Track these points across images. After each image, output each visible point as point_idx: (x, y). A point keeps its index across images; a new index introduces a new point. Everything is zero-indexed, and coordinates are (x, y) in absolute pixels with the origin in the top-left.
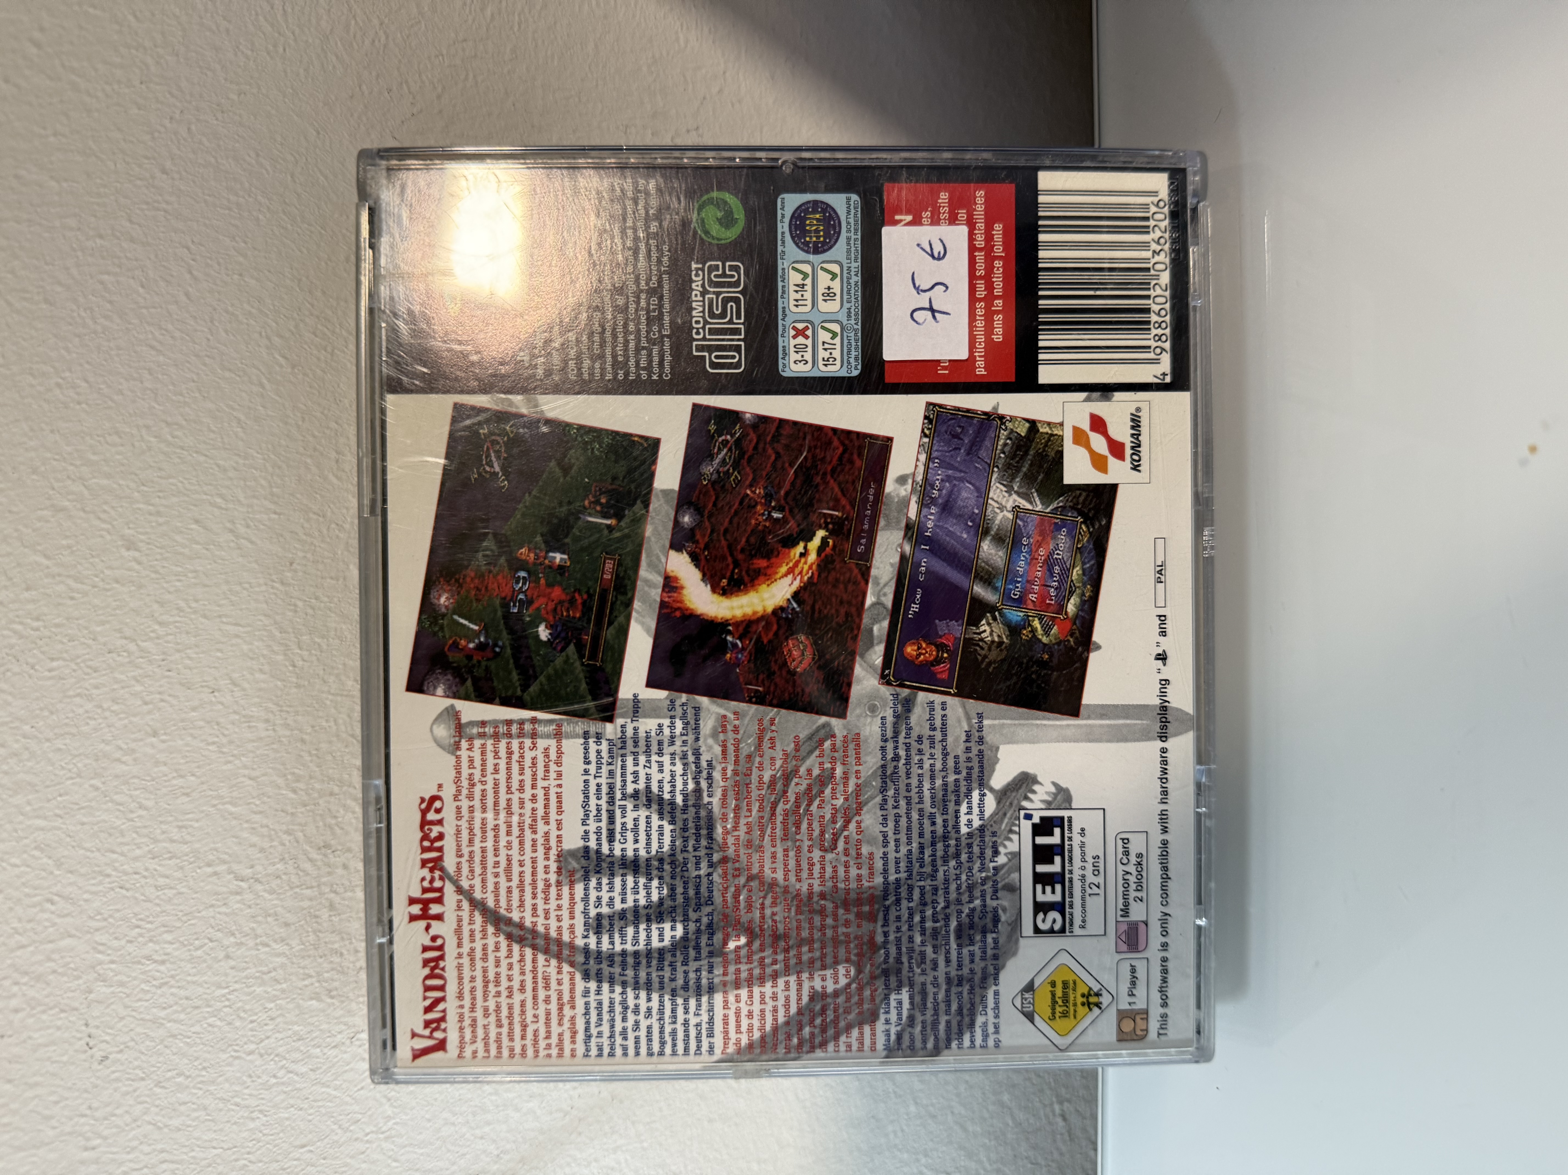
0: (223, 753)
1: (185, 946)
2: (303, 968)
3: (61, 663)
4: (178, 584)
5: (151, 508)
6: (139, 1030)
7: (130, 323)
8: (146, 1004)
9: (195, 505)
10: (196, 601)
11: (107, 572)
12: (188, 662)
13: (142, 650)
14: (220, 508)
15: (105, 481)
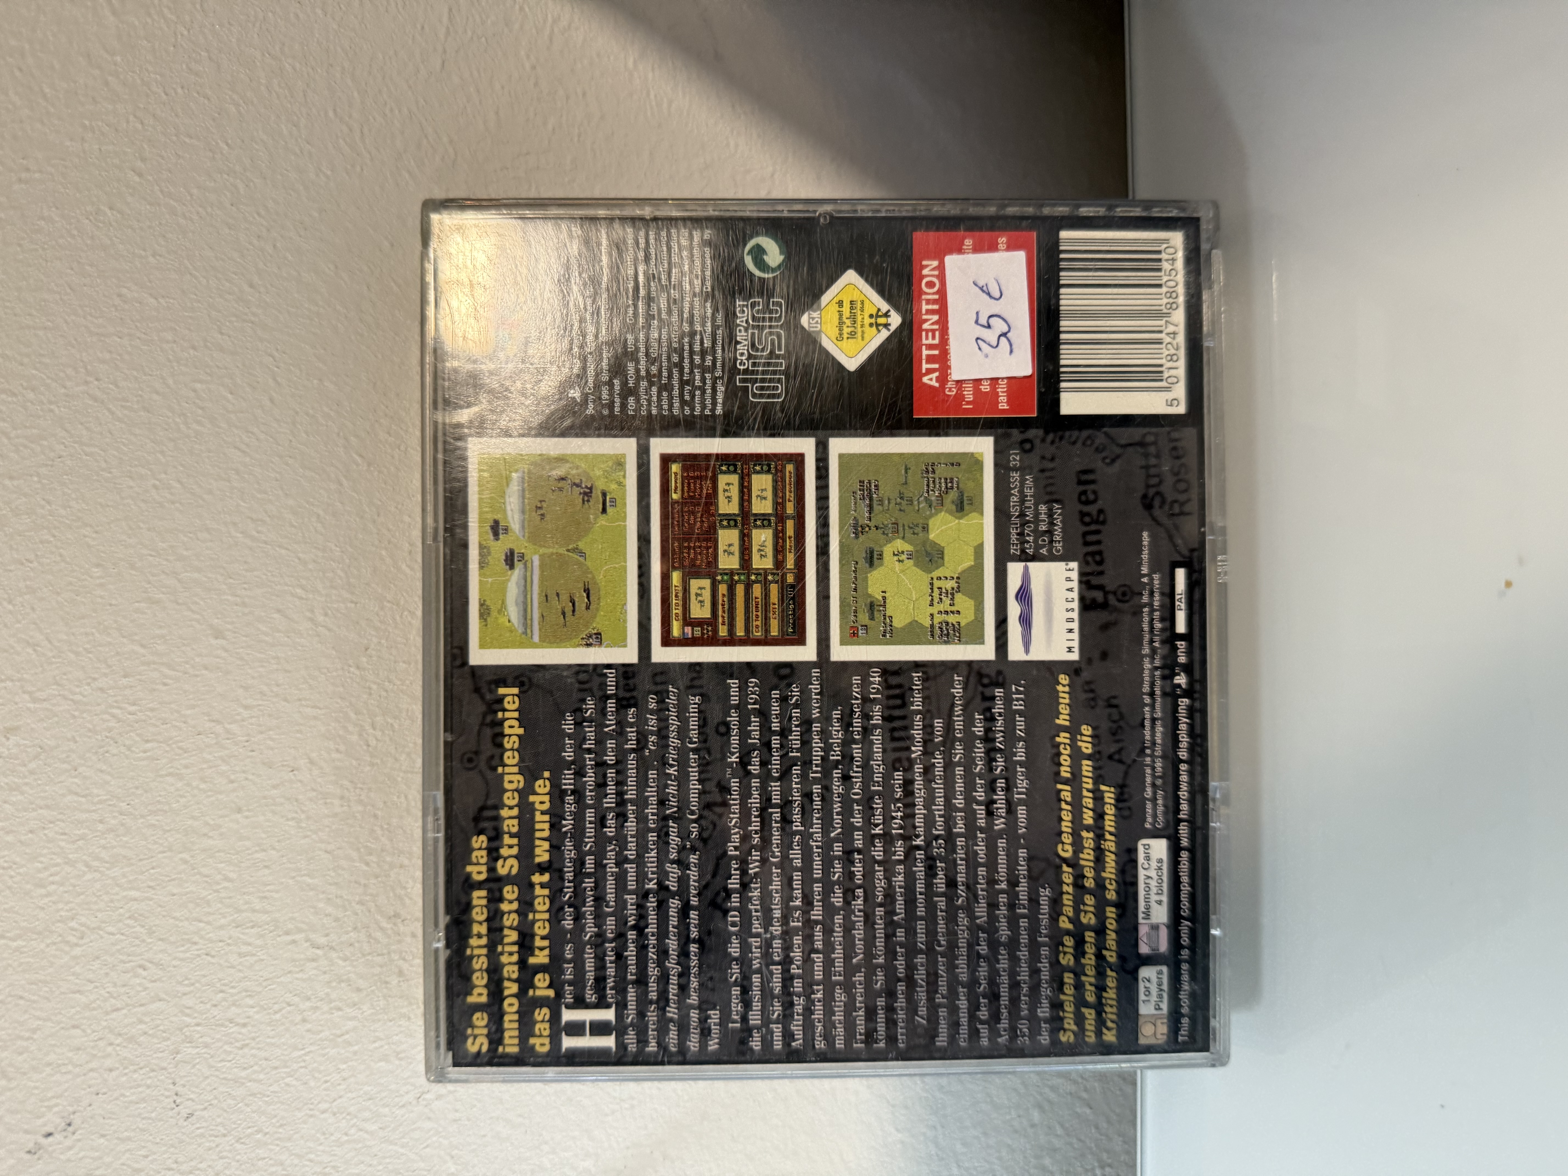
0: (302, 828)
1: (265, 1010)
2: (374, 1031)
3: (154, 745)
4: (262, 670)
5: (237, 599)
6: (221, 1089)
7: (219, 428)
8: (228, 1064)
9: (277, 596)
10: (278, 686)
11: (197, 660)
12: (271, 743)
13: (228, 731)
14: (300, 598)
15: (196, 575)
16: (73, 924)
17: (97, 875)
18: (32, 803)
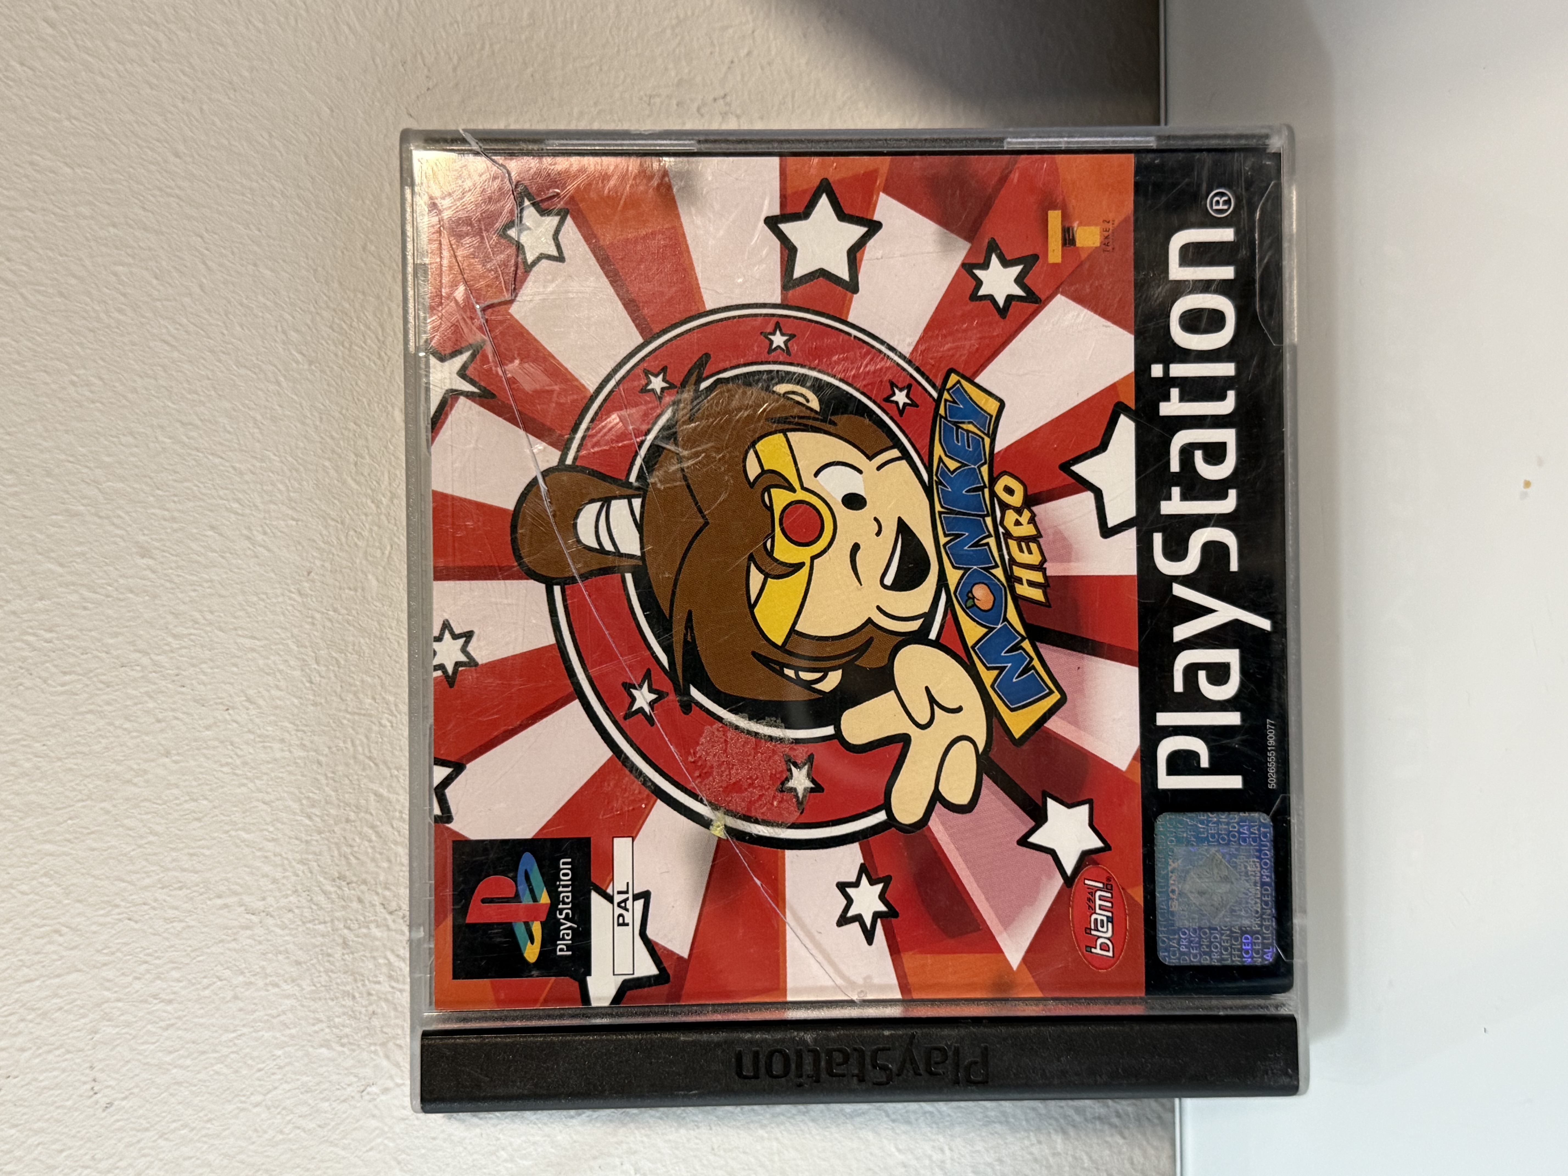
0: (237, 775)
1: (193, 984)
2: (313, 1012)
3: (73, 677)
4: (193, 594)
5: (166, 513)
6: (144, 1075)
7: (144, 317)
8: (152, 1047)
9: (211, 511)
10: (212, 612)
11: (121, 581)
12: (204, 678)
13: (155, 663)
14: (237, 513)
15: (120, 485)
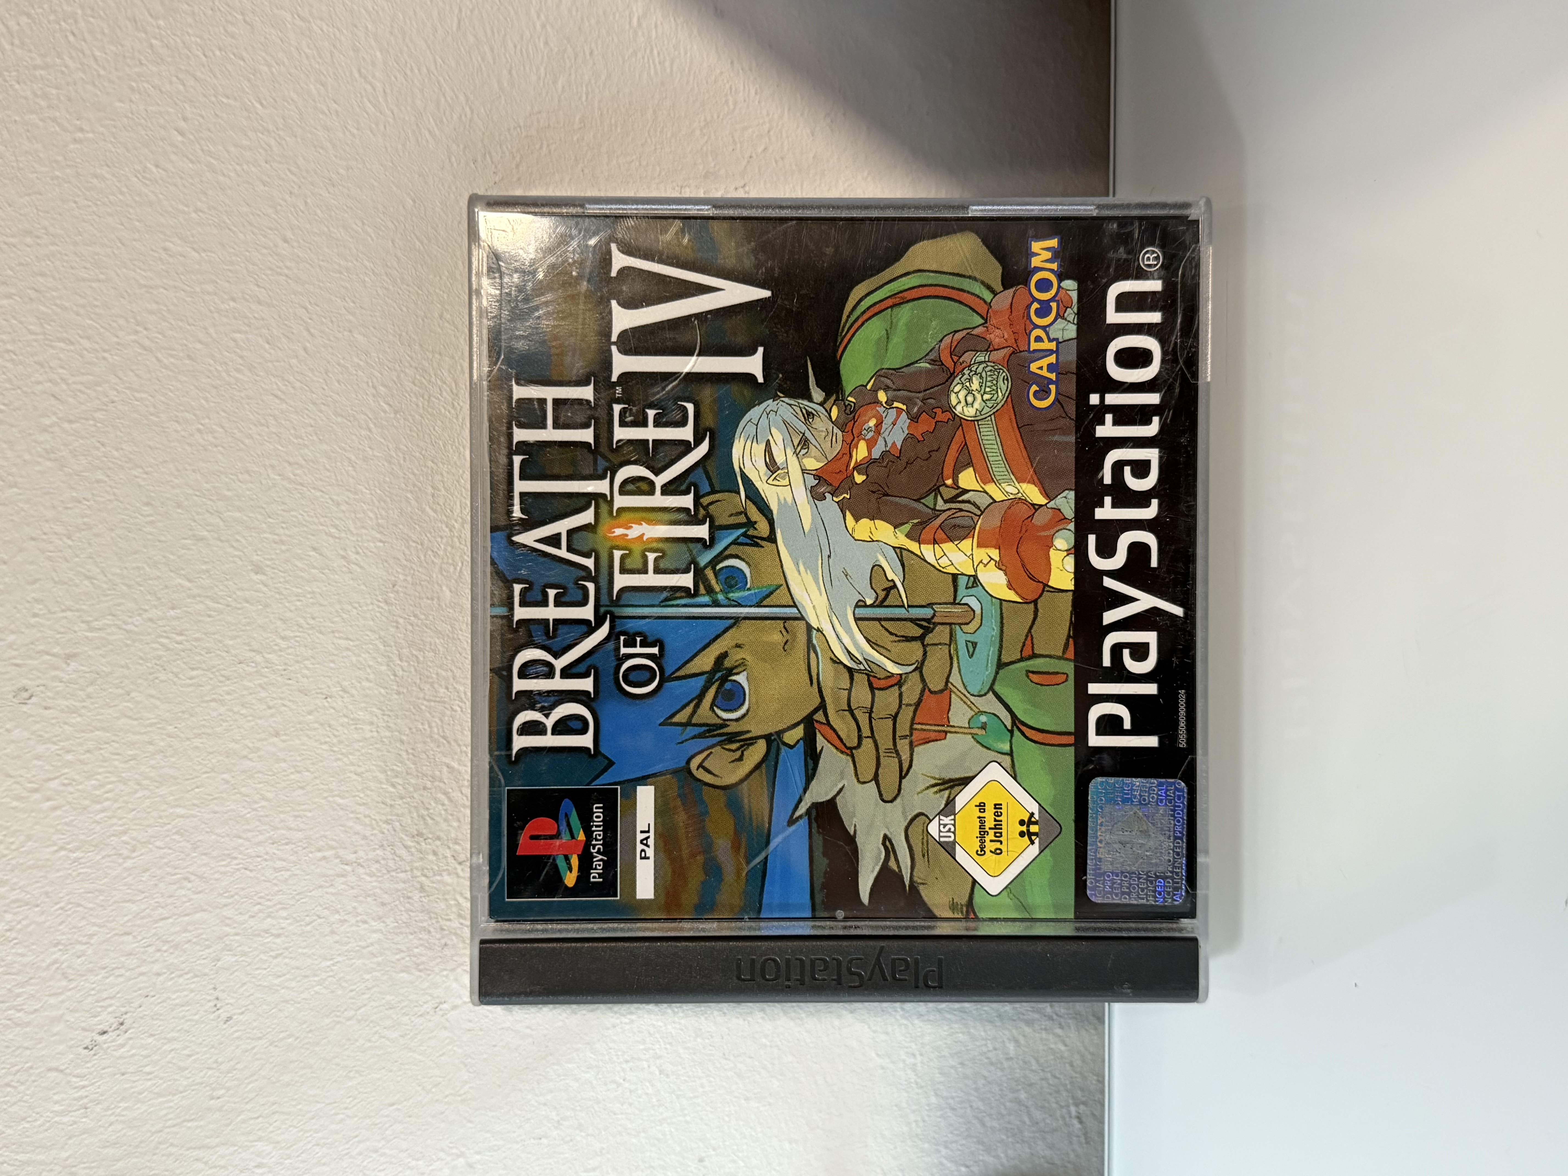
16: (124, 838)
17: (147, 793)
18: (89, 725)
